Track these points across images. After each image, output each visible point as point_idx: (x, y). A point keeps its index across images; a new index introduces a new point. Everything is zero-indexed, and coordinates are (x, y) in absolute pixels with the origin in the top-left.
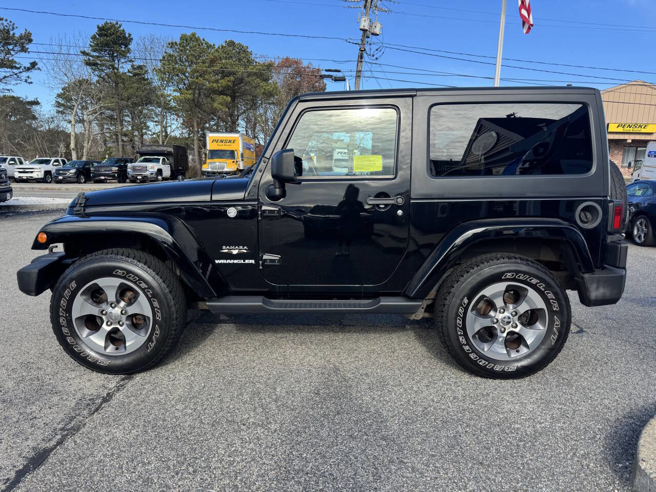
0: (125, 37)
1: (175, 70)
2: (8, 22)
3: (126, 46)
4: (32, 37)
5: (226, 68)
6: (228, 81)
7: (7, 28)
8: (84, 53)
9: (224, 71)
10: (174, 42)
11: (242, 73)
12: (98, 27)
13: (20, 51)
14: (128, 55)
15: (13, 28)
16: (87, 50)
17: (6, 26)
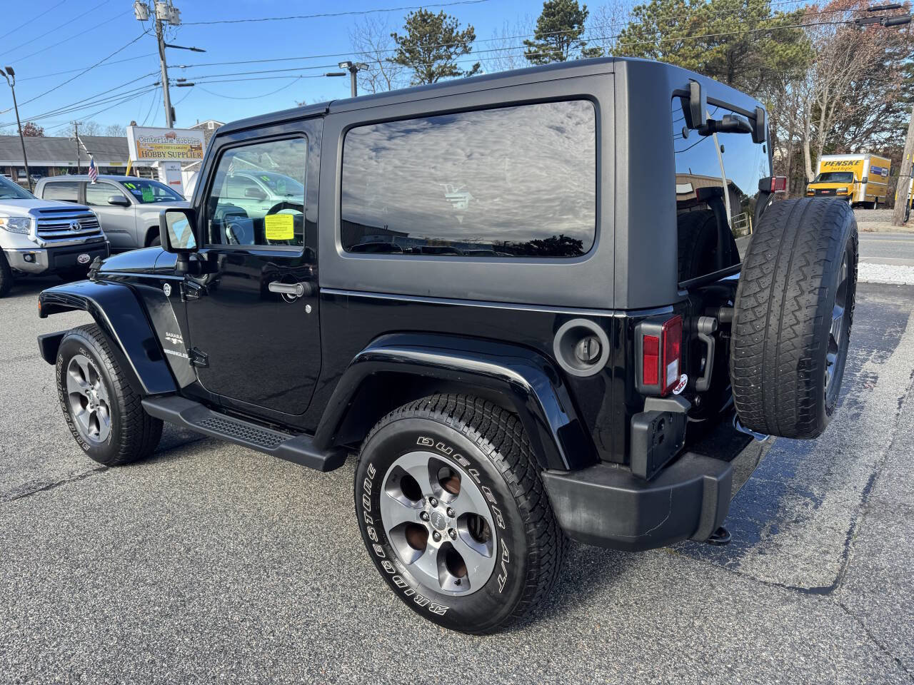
0: (578, 13)
1: (637, 48)
2: (452, 19)
3: (580, 23)
4: (475, 33)
5: (717, 32)
6: (718, 52)
7: (450, 27)
8: (526, 43)
9: (713, 37)
10: (641, 6)
11: (746, 34)
12: (545, 5)
13: (462, 53)
14: (580, 36)
15: (457, 25)
16: (531, 39)
17: (450, 25)
